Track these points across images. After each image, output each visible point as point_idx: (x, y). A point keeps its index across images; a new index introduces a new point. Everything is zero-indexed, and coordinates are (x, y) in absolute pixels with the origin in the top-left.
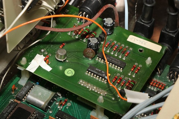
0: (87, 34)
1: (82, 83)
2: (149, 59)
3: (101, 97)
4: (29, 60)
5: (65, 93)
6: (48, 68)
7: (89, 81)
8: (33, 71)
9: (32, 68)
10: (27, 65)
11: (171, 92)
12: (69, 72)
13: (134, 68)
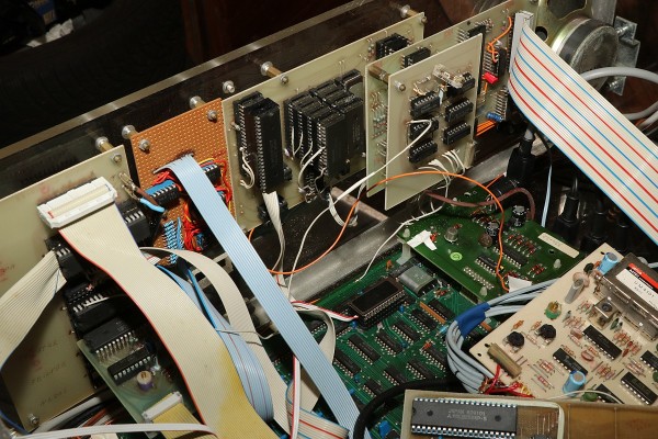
0: (482, 215)
1: (468, 271)
2: (558, 261)
3: (484, 289)
4: (413, 234)
5: (447, 279)
6: (433, 247)
7: (477, 269)
8: (413, 246)
9: (414, 242)
10: (410, 239)
11: (545, 292)
12: (456, 256)
13: (537, 268)
